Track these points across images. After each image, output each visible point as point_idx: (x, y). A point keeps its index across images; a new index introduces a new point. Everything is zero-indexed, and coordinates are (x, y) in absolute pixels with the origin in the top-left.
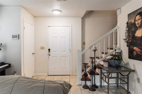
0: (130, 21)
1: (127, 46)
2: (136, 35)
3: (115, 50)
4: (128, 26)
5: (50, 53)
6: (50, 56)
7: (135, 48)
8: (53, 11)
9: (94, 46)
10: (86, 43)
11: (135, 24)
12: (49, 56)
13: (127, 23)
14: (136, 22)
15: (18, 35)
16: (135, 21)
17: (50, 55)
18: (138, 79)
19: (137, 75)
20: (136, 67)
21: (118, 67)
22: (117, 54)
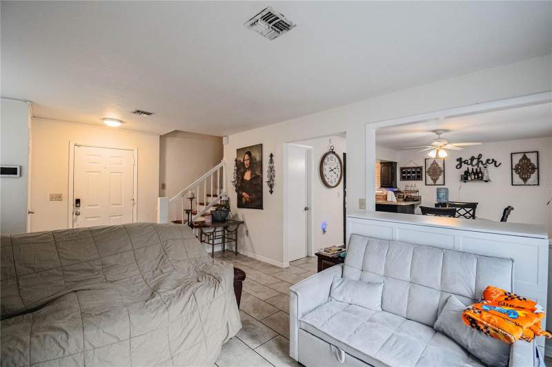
0: (239, 159)
1: (236, 191)
2: (245, 178)
3: (221, 198)
4: (237, 165)
5: (80, 210)
6: (79, 217)
7: (244, 194)
8: (104, 119)
9: (190, 192)
10: (167, 187)
11: (243, 163)
12: (75, 216)
13: (236, 160)
14: (245, 162)
15: (21, 167)
16: (244, 160)
17: (77, 214)
18: (247, 231)
19: (246, 227)
20: (245, 216)
21: (224, 220)
22: (222, 204)
